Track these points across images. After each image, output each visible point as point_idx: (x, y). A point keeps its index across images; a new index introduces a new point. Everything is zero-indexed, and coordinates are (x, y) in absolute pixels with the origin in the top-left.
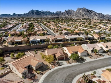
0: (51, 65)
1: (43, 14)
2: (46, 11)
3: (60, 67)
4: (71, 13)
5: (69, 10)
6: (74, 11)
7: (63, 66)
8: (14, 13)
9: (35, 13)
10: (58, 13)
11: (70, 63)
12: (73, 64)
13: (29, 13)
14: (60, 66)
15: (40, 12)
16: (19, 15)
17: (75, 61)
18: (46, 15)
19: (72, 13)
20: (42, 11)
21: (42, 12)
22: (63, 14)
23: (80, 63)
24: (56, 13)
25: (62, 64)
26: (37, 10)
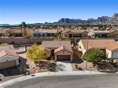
0: (37, 66)
1: (73, 22)
2: (77, 19)
3: (52, 74)
4: (105, 20)
5: (102, 17)
6: (109, 18)
7: (59, 73)
8: (46, 22)
9: (65, 22)
10: (89, 21)
11: (80, 69)
12: (87, 73)
13: (59, 22)
14: (54, 71)
15: (71, 20)
16: (50, 23)
17: (94, 65)
18: (77, 23)
19: (107, 20)
20: (73, 19)
21: (72, 21)
22: (95, 21)
23: (107, 72)
24: (87, 21)
25: (61, 67)
26: (67, 19)
